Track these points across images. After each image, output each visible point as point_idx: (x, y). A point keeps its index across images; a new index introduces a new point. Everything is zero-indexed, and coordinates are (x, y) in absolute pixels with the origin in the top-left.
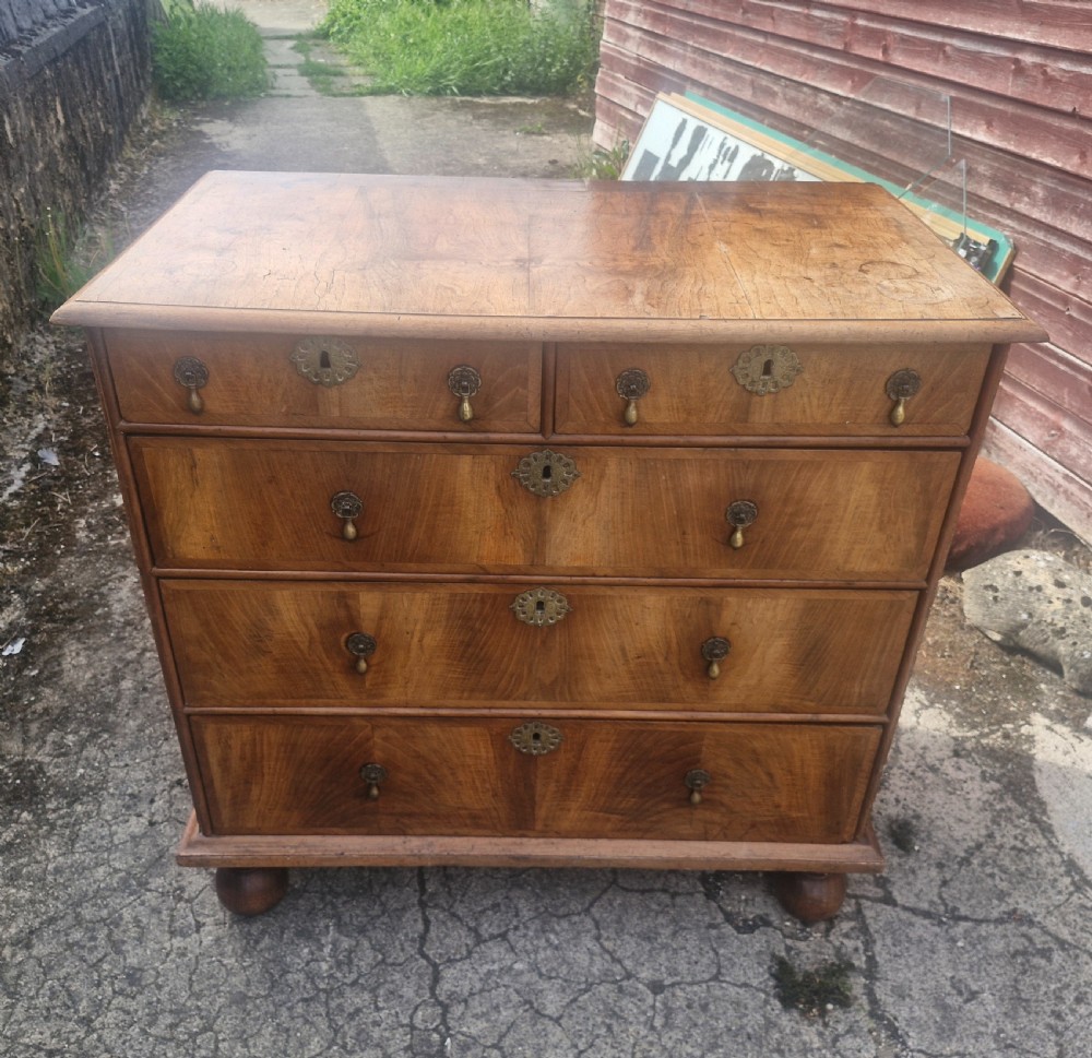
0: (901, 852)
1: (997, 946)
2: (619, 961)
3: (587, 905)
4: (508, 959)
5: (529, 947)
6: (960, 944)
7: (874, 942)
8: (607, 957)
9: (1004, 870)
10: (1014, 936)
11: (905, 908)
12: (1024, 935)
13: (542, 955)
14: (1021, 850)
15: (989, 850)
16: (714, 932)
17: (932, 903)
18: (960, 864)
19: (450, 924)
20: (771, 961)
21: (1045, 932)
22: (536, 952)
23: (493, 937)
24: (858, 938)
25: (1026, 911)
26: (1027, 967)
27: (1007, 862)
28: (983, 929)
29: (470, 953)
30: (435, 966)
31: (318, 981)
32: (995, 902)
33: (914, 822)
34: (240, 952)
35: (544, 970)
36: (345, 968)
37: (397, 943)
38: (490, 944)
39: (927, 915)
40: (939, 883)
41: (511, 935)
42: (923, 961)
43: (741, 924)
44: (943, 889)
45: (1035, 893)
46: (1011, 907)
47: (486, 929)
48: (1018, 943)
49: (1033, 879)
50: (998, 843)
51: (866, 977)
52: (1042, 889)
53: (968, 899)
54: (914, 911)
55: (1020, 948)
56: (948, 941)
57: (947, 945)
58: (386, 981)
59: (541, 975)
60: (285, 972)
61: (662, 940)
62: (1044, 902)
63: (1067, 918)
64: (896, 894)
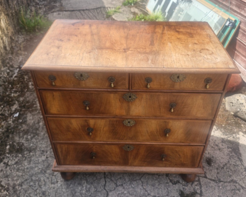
0: (209, 166)
1: (228, 188)
2: (147, 191)
3: (140, 178)
4: (123, 190)
5: (127, 188)
6: (221, 187)
7: (202, 187)
8: (144, 190)
9: (231, 170)
10: (232, 186)
11: (209, 179)
12: (235, 186)
13: (130, 190)
14: (235, 165)
15: (228, 165)
16: (167, 184)
17: (215, 178)
18: (222, 168)
19: (111, 182)
20: (179, 191)
21: (239, 185)
22: (129, 189)
23: (120, 185)
24: (198, 186)
25: (235, 180)
26: (235, 193)
27: (232, 168)
28: (226, 184)
29: (115, 189)
30: (107, 192)
31: (82, 195)
32: (229, 178)
33: (212, 158)
34: (66, 188)
35: (131, 193)
36: (88, 192)
37: (99, 186)
38: (119, 187)
39: (214, 180)
40: (217, 173)
41: (124, 185)
42: (212, 191)
43: (173, 182)
44: (217, 174)
45: (238, 176)
46: (232, 179)
47: (118, 183)
48: (233, 187)
49: (237, 172)
50: (230, 163)
51: (200, 195)
52: (239, 174)
53: (223, 177)
54: (211, 180)
55: (233, 188)
56: (218, 187)
57: (218, 188)
58: (97, 195)
59: (130, 194)
60: (75, 193)
61: (156, 186)
62: (239, 178)
63: (244, 182)
64: (207, 176)
